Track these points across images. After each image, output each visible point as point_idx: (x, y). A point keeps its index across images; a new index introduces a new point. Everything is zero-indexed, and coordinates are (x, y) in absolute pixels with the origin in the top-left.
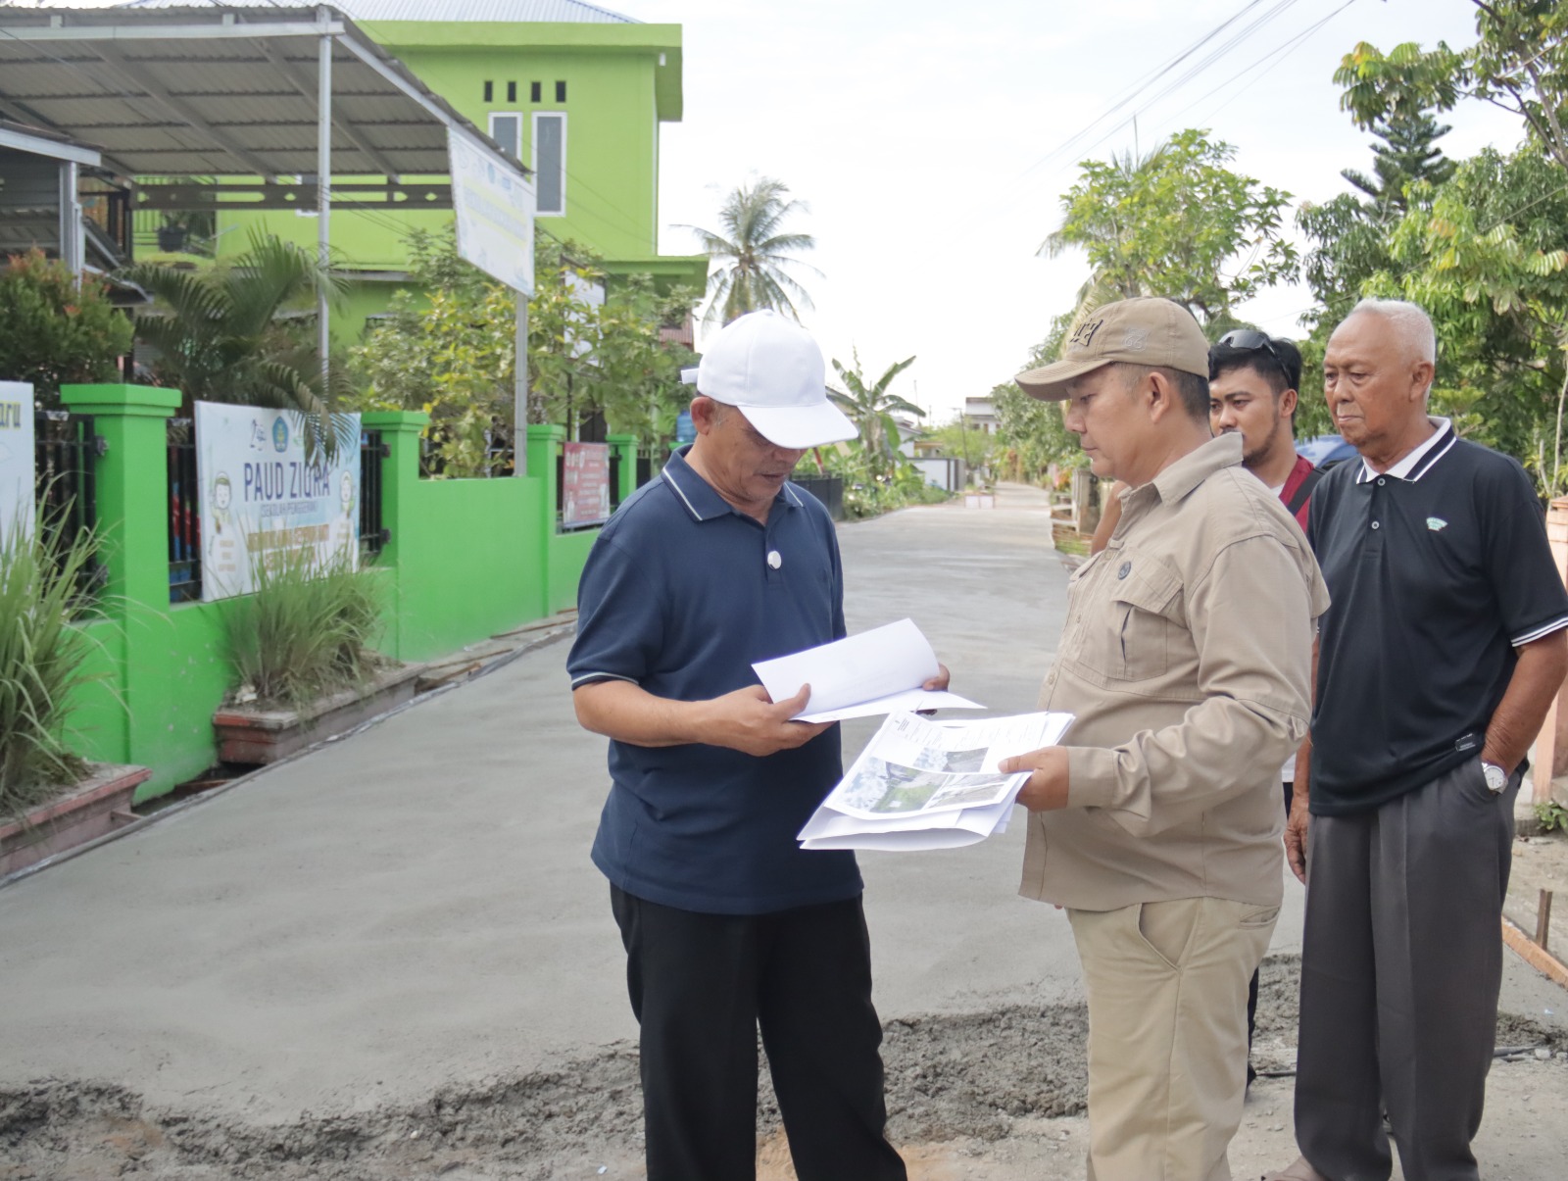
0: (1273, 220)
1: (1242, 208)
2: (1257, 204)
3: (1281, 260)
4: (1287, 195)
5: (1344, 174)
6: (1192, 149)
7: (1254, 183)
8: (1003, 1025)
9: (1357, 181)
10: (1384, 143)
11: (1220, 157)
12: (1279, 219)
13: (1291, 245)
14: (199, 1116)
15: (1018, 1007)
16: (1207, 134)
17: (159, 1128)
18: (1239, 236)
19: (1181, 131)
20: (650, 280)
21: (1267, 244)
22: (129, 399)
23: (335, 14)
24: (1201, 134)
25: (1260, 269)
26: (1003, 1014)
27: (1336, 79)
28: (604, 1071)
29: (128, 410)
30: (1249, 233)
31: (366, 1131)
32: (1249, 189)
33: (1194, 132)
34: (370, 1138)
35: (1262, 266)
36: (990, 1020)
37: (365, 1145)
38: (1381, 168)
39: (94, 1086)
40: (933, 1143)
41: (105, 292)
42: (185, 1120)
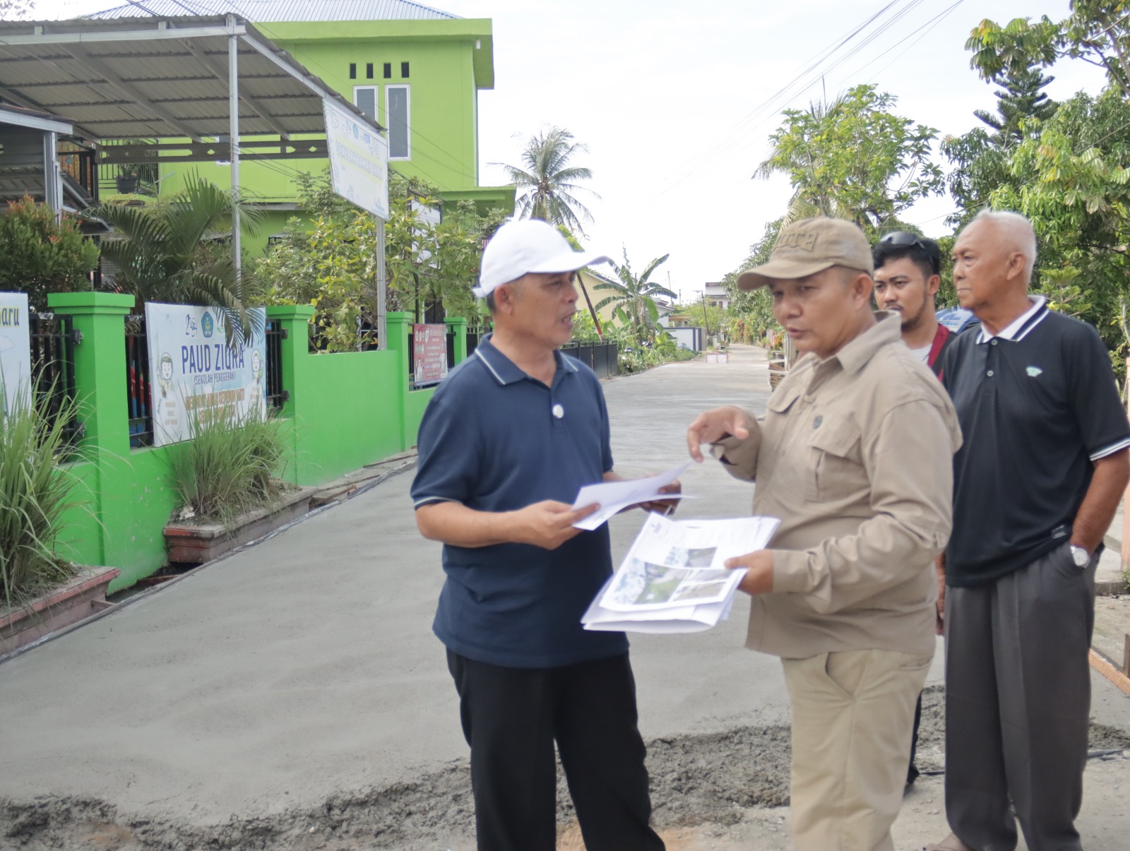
0: (925, 149)
1: (902, 141)
2: (912, 138)
3: (931, 177)
4: (935, 131)
5: (976, 114)
6: (864, 99)
7: (910, 122)
8: (736, 741)
9: (986, 118)
10: (1005, 90)
11: (884, 104)
12: (929, 148)
13: (938, 166)
14: (157, 820)
15: (747, 728)
16: (874, 88)
17: (129, 829)
18: (900, 161)
19: (855, 86)
20: (473, 204)
21: (920, 166)
22: (97, 303)
23: (239, 20)
24: (870, 88)
25: (916, 185)
26: (736, 733)
27: (967, 47)
28: (448, 780)
29: (96, 311)
30: (908, 159)
31: (278, 828)
32: (906, 127)
33: (865, 86)
34: (280, 833)
35: (917, 183)
36: (726, 738)
37: (277, 838)
38: (1003, 108)
39: (81, 800)
40: (686, 828)
41: (78, 225)
42: (147, 823)
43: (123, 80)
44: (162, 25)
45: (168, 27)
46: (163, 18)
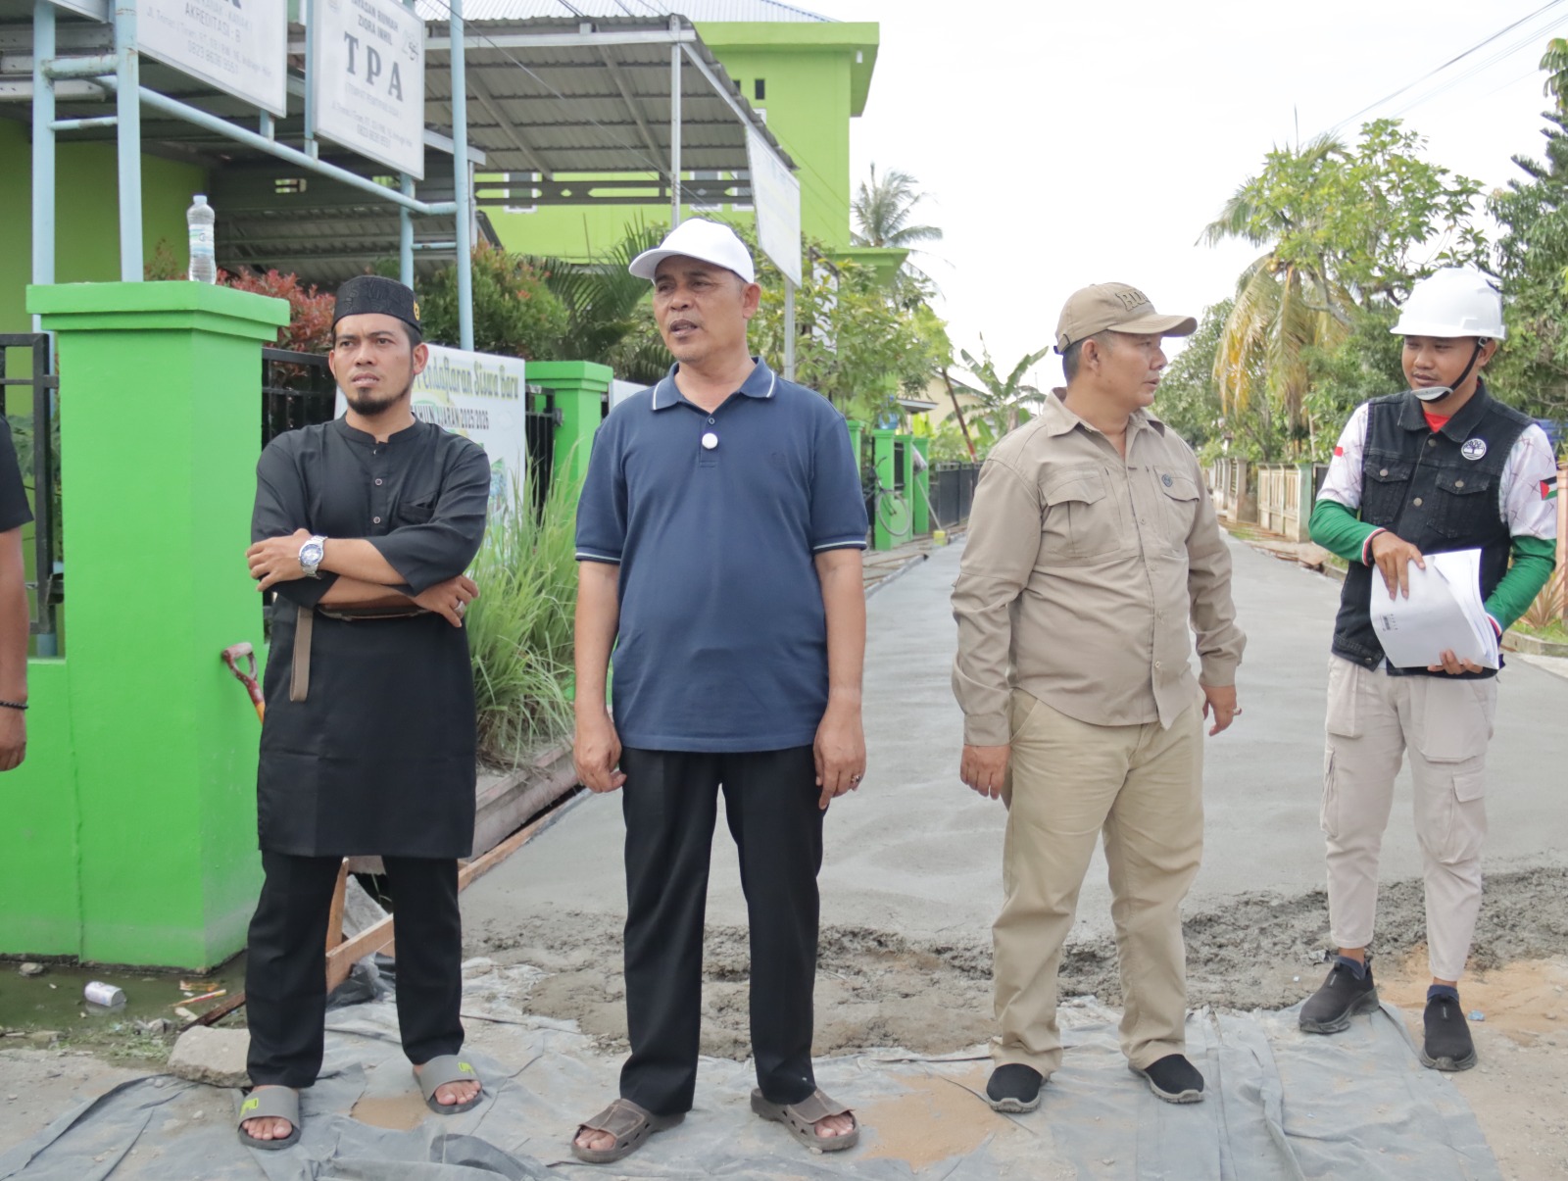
0: (1465, 209)
1: (1433, 197)
2: (1446, 192)
3: (1470, 247)
4: (1479, 184)
5: (1514, 159)
6: (1385, 138)
7: (1444, 172)
8: (1535, 882)
9: (1526, 166)
10: (1556, 127)
11: (1410, 146)
12: (1472, 208)
13: (1481, 232)
14: (961, 946)
15: (1543, 869)
16: (1399, 124)
17: (934, 955)
18: (1426, 224)
19: (1371, 120)
20: (874, 271)
21: (1457, 231)
22: (587, 376)
24: (1393, 124)
25: (1447, 257)
26: (1533, 873)
27: (1543, 66)
28: (1246, 913)
29: (585, 385)
30: (1437, 220)
31: (1101, 954)
32: (1439, 178)
33: (1387, 123)
34: (1105, 959)
35: (1450, 254)
36: (1522, 879)
37: (1103, 965)
38: (1552, 152)
39: (849, 929)
40: (1535, 960)
41: (543, 278)
42: (951, 949)
43: (493, 97)
44: (585, 28)
45: (594, 30)
46: (587, 19)
